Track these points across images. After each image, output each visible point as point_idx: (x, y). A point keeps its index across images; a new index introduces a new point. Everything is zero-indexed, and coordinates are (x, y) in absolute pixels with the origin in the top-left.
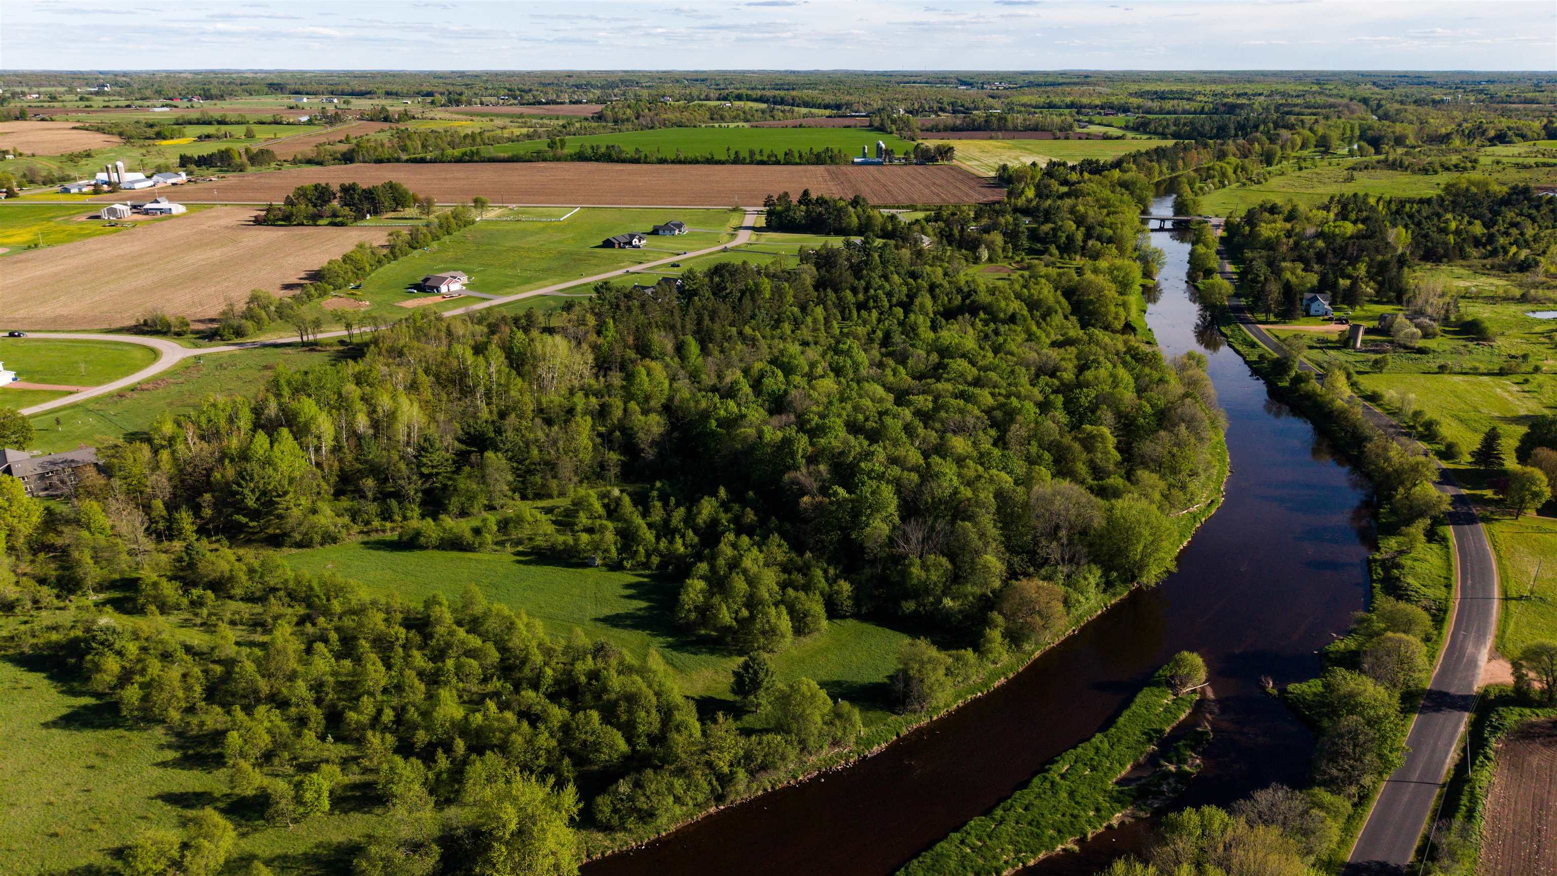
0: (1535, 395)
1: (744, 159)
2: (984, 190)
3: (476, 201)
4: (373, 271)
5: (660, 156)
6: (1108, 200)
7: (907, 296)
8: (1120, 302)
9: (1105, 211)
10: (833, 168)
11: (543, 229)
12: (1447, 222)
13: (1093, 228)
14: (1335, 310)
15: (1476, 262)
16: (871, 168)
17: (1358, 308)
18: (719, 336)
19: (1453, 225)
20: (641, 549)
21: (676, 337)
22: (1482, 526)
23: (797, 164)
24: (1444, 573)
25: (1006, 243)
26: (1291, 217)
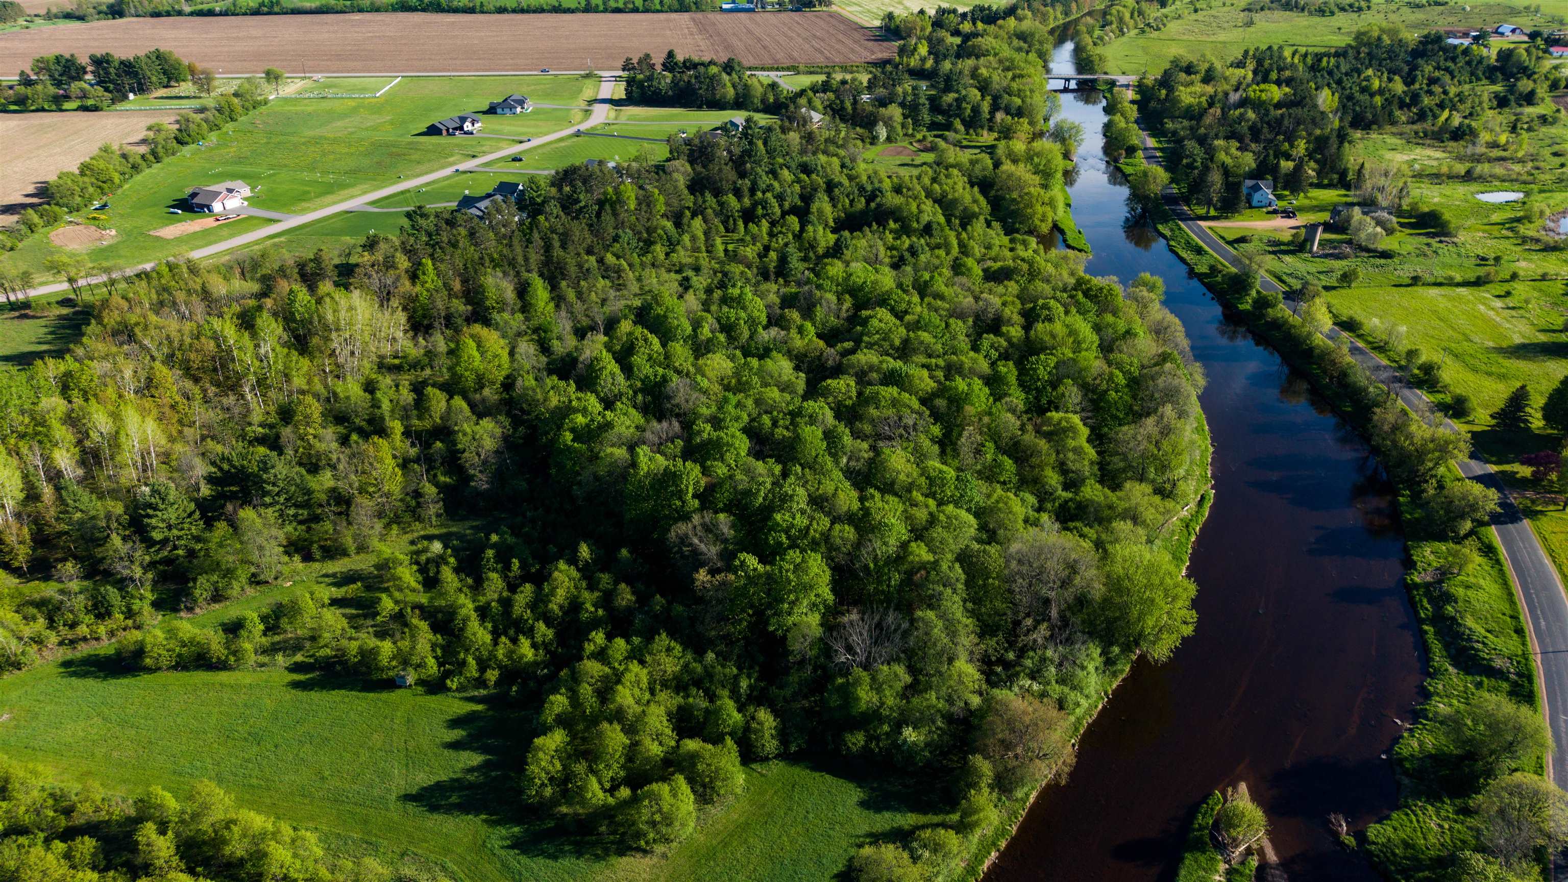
0: (1521, 312)
1: (597, 6)
2: (870, 44)
3: (268, 73)
4: (126, 180)
5: (498, 5)
6: (1012, 61)
7: (802, 197)
8: (1046, 200)
9: (1010, 74)
10: (699, 15)
11: (355, 110)
12: (1367, 79)
13: (1000, 97)
14: (1279, 197)
15: (1408, 128)
16: (742, 16)
17: (1302, 194)
18: (573, 270)
19: (1376, 84)
20: (471, 660)
21: (518, 274)
22: (1526, 523)
23: (658, 11)
24: (1506, 607)
25: (905, 117)
26: (1208, 78)
